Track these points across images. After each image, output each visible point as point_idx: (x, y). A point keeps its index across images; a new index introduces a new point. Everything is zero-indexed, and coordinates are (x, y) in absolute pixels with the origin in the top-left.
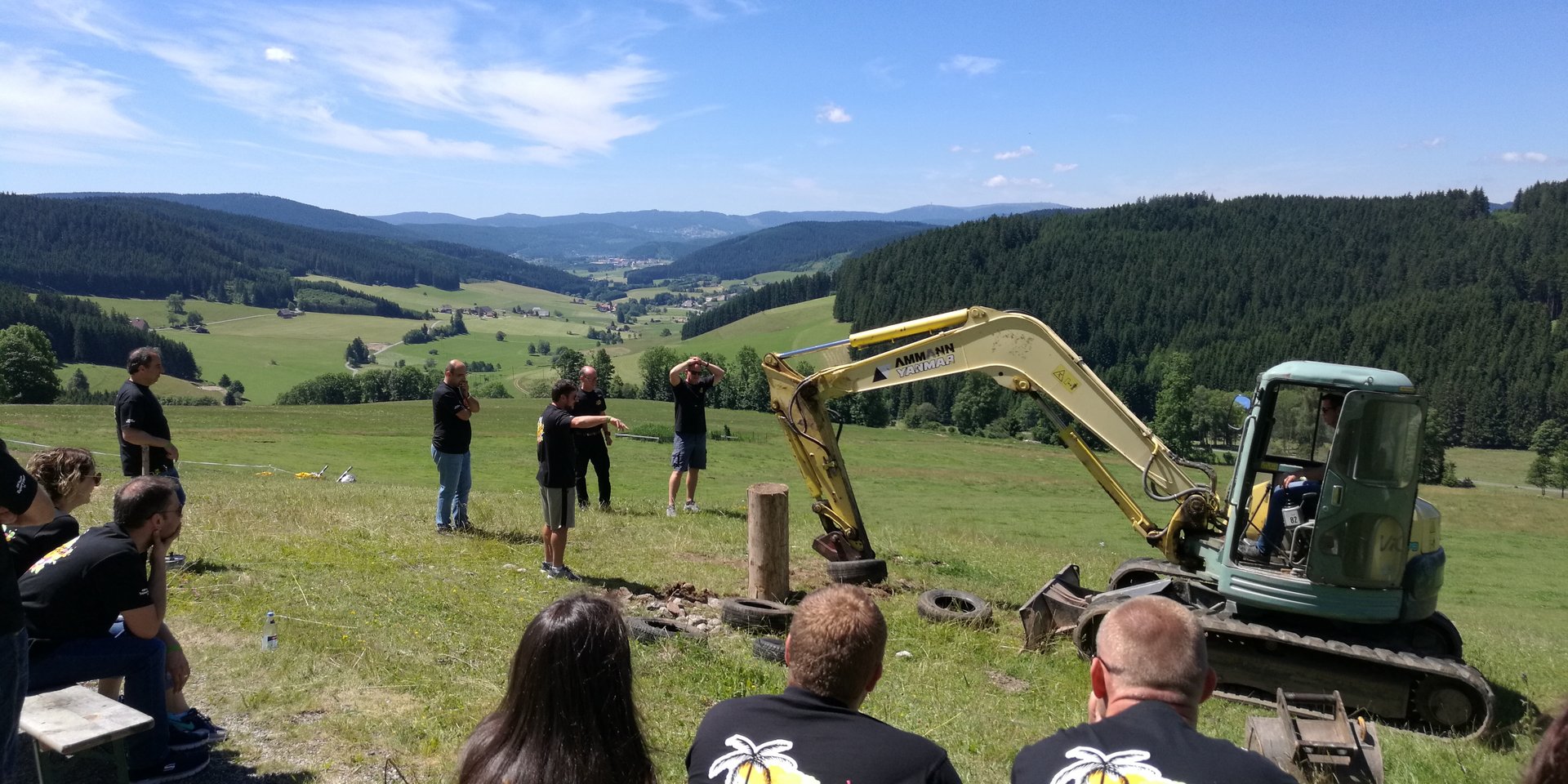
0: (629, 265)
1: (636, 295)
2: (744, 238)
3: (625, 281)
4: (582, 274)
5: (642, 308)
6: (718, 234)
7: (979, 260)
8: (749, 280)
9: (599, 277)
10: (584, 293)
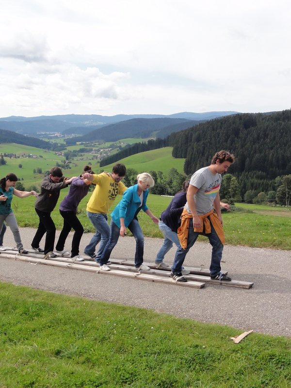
0: (64, 137)
1: (71, 148)
2: (113, 125)
3: (65, 143)
4: (47, 140)
5: (75, 154)
6: (101, 123)
7: (236, 133)
8: (117, 142)
9: (53, 141)
10: (49, 148)
